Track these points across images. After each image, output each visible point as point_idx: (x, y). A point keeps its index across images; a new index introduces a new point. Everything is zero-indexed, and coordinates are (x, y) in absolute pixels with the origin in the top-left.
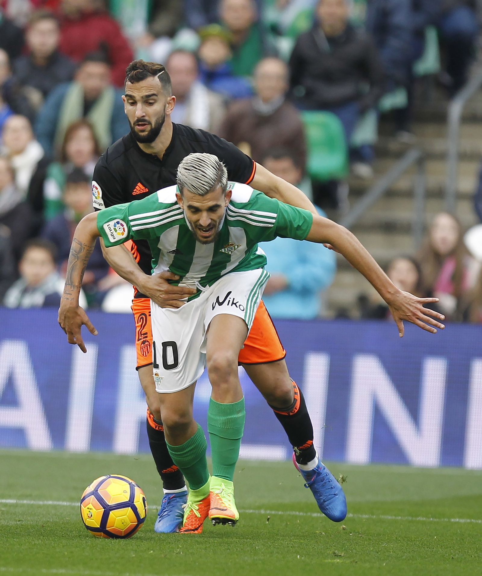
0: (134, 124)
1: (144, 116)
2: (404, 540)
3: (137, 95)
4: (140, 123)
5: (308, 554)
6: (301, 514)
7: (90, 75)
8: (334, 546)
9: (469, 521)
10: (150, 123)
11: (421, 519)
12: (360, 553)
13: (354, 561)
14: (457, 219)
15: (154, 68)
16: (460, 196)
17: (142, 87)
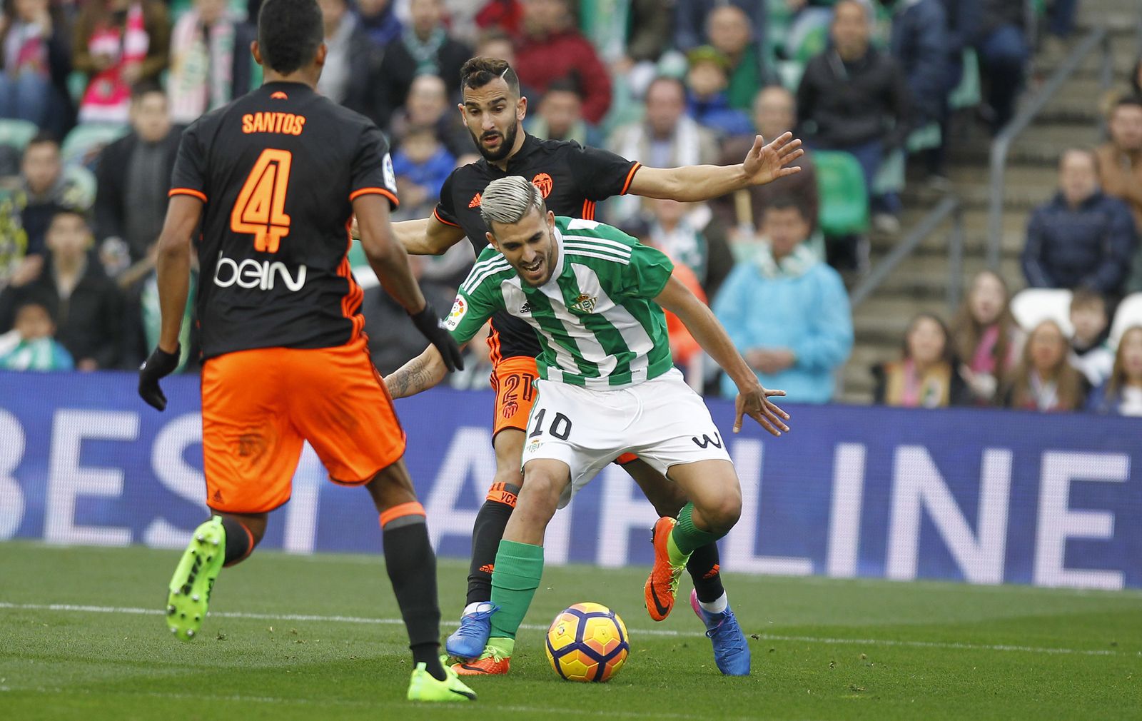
0: (481, 139)
1: (493, 127)
2: (936, 671)
3: (482, 102)
4: (489, 136)
5: (820, 689)
6: (812, 639)
7: (557, 108)
8: (852, 679)
9: (1015, 648)
10: (501, 135)
11: (957, 645)
12: (883, 687)
13: (875, 697)
14: (1003, 281)
15: (498, 66)
16: (1005, 255)
17: (487, 92)
